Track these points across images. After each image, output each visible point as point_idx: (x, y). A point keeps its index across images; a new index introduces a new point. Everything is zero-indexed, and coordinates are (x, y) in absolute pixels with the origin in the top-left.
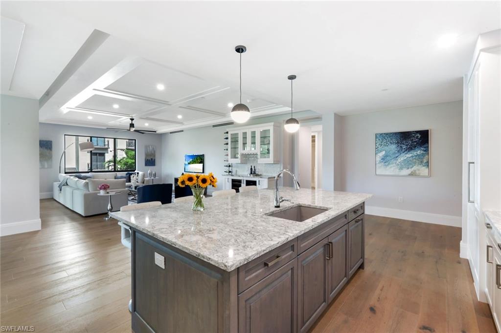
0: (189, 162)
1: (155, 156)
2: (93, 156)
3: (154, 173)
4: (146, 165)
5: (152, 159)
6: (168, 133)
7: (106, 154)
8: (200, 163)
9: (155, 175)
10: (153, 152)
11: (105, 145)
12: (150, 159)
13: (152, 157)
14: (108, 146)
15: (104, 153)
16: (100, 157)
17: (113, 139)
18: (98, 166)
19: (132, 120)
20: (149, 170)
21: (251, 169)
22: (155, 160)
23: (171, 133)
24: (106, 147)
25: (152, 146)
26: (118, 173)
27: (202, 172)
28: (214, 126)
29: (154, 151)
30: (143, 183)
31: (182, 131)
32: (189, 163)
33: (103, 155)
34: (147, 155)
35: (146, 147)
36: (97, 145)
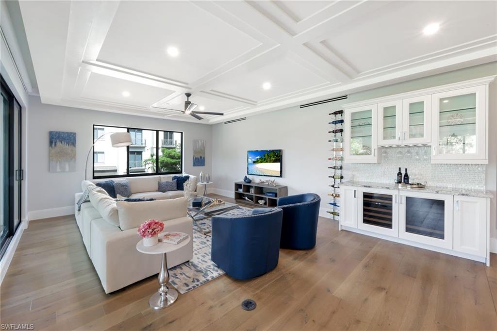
0: (254, 160)
1: (204, 153)
2: (130, 155)
3: (207, 175)
4: (194, 165)
5: (201, 157)
6: (222, 123)
7: (143, 153)
8: (275, 161)
9: (208, 179)
10: (202, 148)
11: (142, 144)
12: (199, 157)
13: (201, 155)
14: (145, 144)
15: (142, 152)
16: (138, 156)
17: (155, 132)
18: (136, 165)
19: (188, 95)
20: (201, 171)
21: (400, 174)
22: (204, 158)
23: (226, 123)
24: (144, 145)
25: (201, 141)
26: (162, 176)
27: (279, 175)
28: (302, 106)
29: (204, 148)
30: (195, 191)
31: (245, 119)
32: (254, 162)
33: (140, 153)
34: (195, 152)
35: (195, 142)
36: (136, 144)
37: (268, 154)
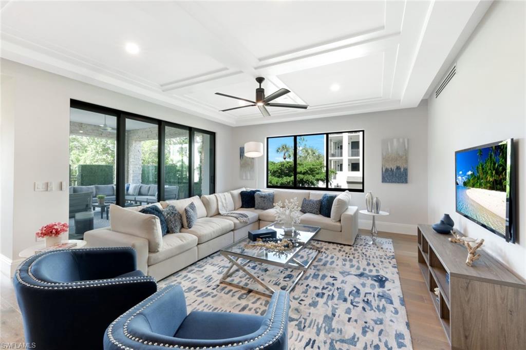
1: (406, 161)
4: (384, 180)
5: (398, 168)
10: (401, 153)
12: (394, 168)
13: (399, 165)
19: (260, 80)
22: (406, 170)
23: (438, 94)
25: (398, 140)
29: (406, 152)
34: (385, 159)
35: (385, 142)
37: (482, 166)
